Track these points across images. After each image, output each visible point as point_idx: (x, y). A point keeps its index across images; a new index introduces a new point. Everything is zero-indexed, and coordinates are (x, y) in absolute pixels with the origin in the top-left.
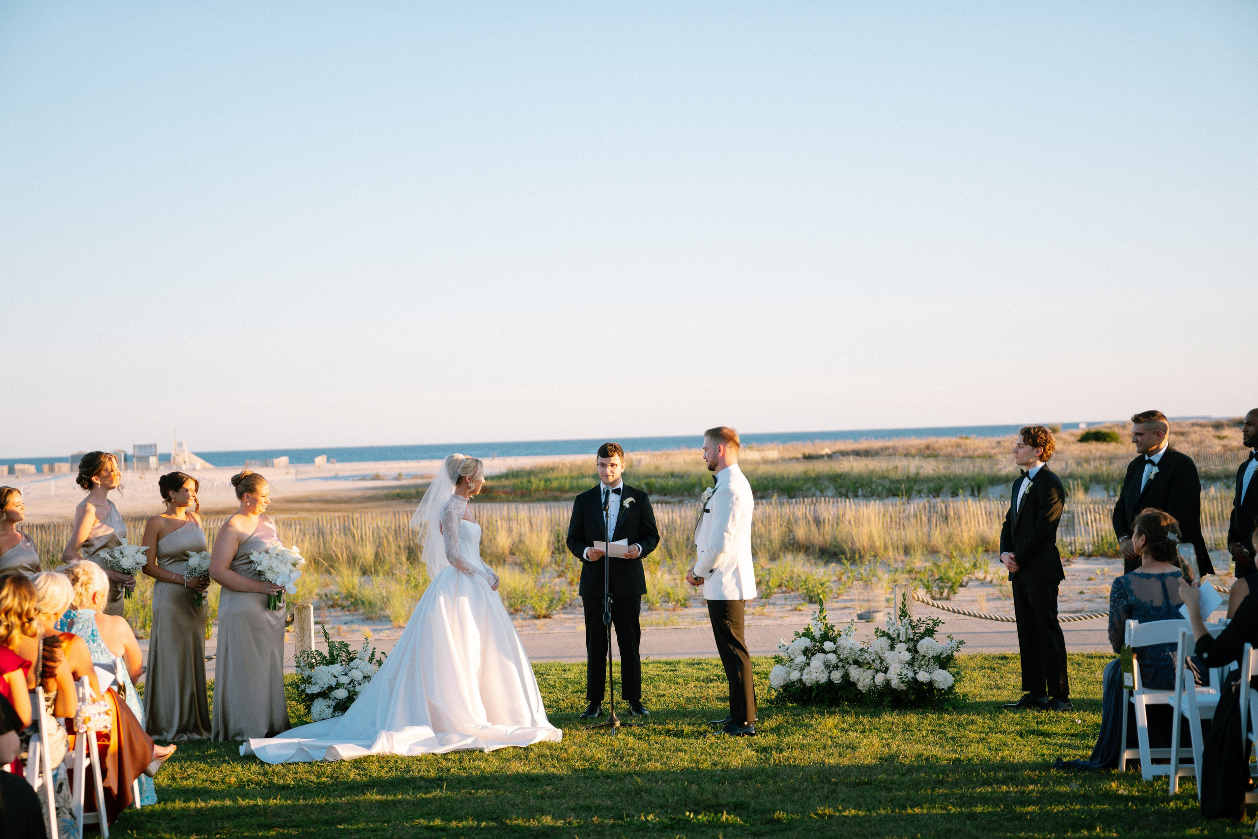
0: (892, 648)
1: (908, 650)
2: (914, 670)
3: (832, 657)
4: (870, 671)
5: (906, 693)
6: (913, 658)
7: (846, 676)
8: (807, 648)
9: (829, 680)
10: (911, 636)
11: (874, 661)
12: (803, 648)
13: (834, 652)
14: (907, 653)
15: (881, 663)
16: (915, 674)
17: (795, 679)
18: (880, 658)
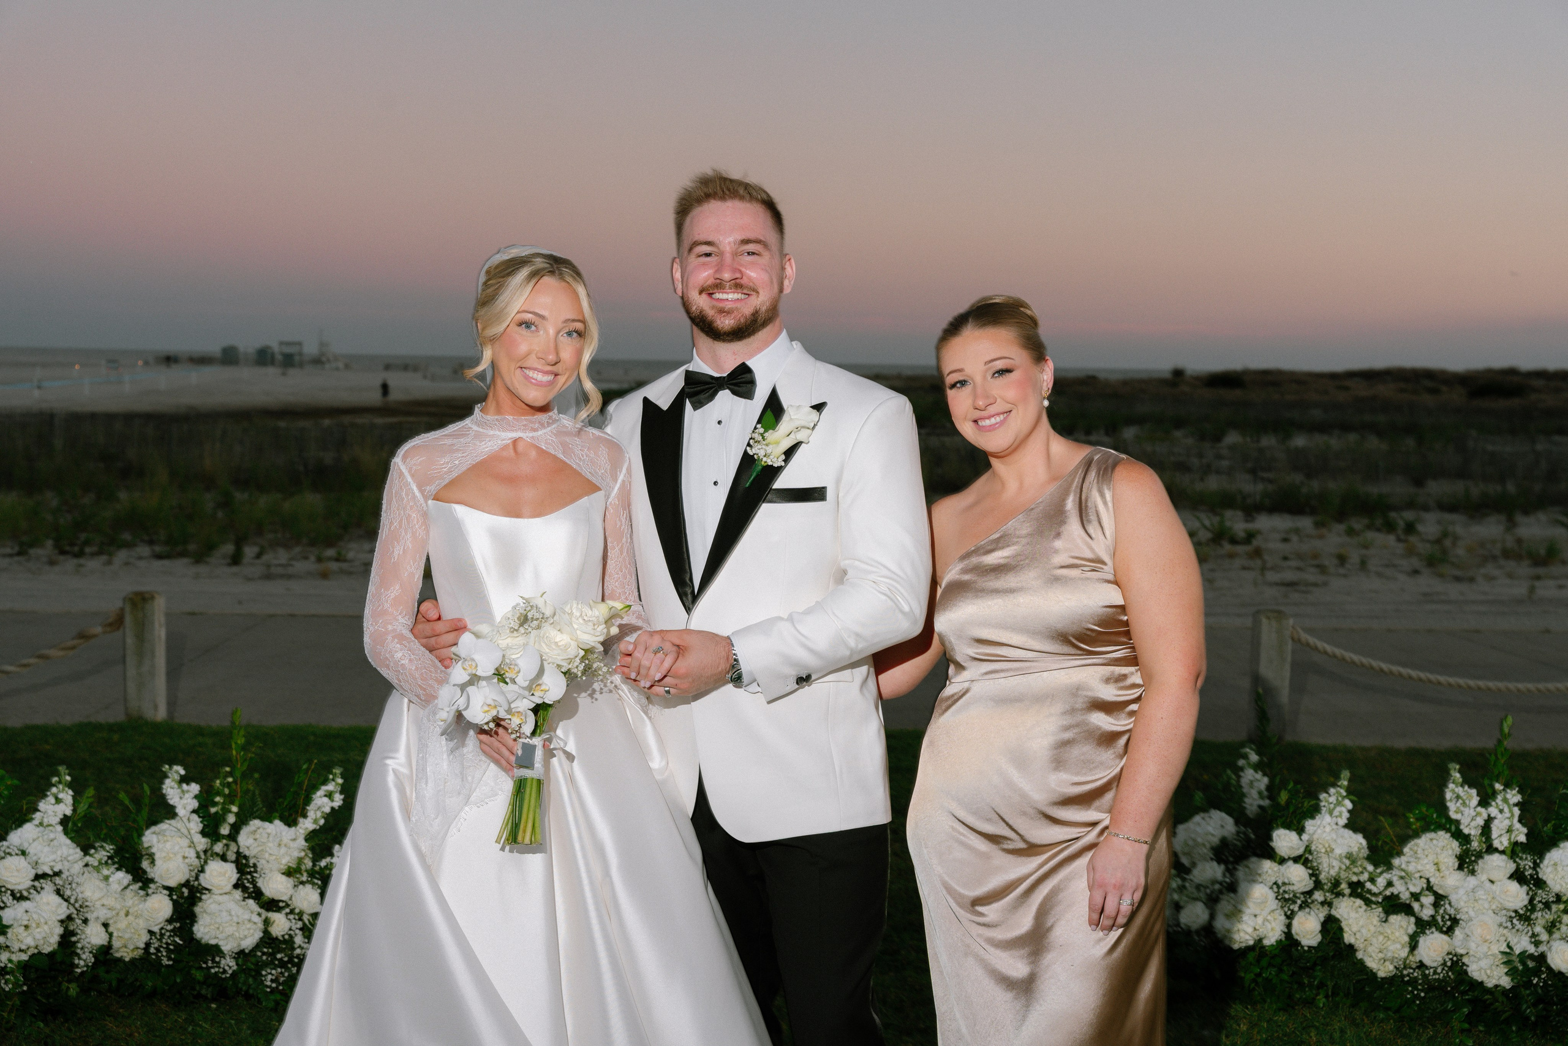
0: (1466, 862)
1: (1518, 876)
2: (1534, 935)
3: (1297, 876)
4: (1401, 926)
5: (1511, 995)
6: (1531, 901)
7: (1331, 927)
8: (1224, 841)
9: (1288, 934)
10: (1522, 838)
11: (1416, 897)
12: (1215, 841)
13: (1303, 859)
14: (1514, 886)
15: (1436, 905)
16: (1537, 944)
17: (1195, 926)
18: (1429, 888)
